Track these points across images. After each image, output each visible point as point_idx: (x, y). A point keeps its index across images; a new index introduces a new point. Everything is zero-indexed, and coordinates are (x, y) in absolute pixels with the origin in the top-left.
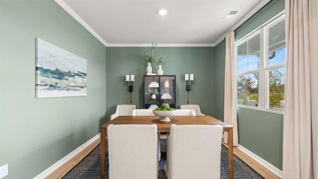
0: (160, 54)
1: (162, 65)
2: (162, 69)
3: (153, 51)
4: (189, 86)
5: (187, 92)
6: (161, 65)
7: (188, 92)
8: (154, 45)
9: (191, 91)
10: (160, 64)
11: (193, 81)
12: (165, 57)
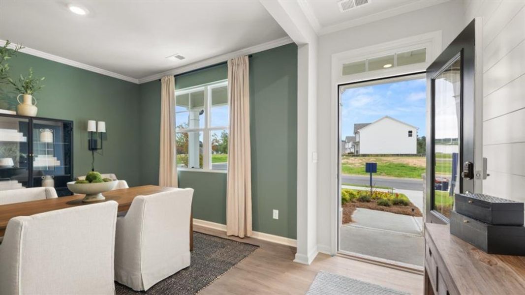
0: (30, 70)
1: (33, 96)
2: (33, 104)
3: (6, 58)
4: (96, 141)
5: (91, 152)
6: (32, 94)
7: (93, 154)
8: (12, 46)
9: (98, 151)
10: (29, 92)
11: (104, 133)
12: (43, 79)
